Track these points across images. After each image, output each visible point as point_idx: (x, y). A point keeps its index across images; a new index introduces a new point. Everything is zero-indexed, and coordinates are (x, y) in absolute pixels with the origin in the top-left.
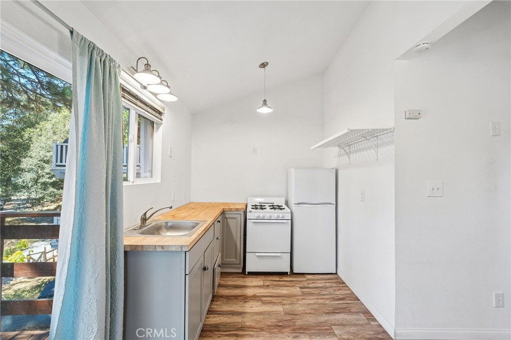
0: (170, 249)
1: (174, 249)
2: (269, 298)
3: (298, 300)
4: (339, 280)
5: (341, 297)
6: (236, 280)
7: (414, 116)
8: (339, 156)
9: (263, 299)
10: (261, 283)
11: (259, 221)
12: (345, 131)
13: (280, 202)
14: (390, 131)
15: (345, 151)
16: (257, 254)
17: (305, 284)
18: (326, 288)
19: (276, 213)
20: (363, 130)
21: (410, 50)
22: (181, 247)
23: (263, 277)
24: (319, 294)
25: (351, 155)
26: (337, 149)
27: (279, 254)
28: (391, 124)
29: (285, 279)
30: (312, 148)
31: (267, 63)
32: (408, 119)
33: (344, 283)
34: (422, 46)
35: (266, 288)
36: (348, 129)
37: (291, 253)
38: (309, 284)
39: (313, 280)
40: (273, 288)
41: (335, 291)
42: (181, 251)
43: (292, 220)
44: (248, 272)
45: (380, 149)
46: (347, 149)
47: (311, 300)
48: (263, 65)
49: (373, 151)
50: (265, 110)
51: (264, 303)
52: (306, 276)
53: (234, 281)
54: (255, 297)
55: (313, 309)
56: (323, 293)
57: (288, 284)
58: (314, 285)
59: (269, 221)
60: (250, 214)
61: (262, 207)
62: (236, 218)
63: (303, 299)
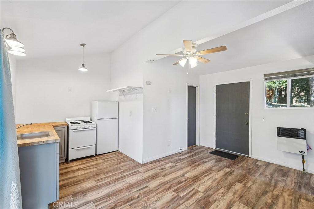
0: (48, 142)
1: (51, 142)
2: (88, 168)
3: (103, 164)
4: (120, 153)
5: (122, 158)
6: (63, 166)
7: (149, 83)
8: (120, 96)
9: (84, 169)
10: (80, 163)
11: (77, 130)
12: (127, 87)
13: (88, 119)
14: (142, 88)
15: (123, 93)
16: (76, 149)
17: (104, 158)
18: (115, 157)
19: (87, 125)
20: (132, 87)
21: (148, 61)
22: (56, 140)
23: (80, 161)
24: (112, 160)
25: (126, 96)
26: (119, 92)
27: (90, 146)
28: (142, 86)
29: (93, 158)
30: (107, 91)
31: (85, 44)
32: (148, 84)
33: (122, 153)
34: (152, 61)
35: (84, 164)
36: (128, 86)
37: (96, 145)
38: (106, 157)
39: (108, 155)
40: (88, 164)
41: (119, 157)
42: (56, 142)
43: (96, 128)
44: (70, 160)
45: (138, 94)
46: (124, 93)
47: (109, 162)
48: (83, 45)
49: (135, 95)
50: (83, 70)
51: (85, 170)
52: (104, 155)
53: (62, 167)
54: (79, 170)
55: (111, 165)
56: (114, 159)
57: (95, 160)
58: (109, 157)
59: (84, 130)
60: (72, 127)
61: (78, 123)
62: (61, 130)
63: (105, 163)
